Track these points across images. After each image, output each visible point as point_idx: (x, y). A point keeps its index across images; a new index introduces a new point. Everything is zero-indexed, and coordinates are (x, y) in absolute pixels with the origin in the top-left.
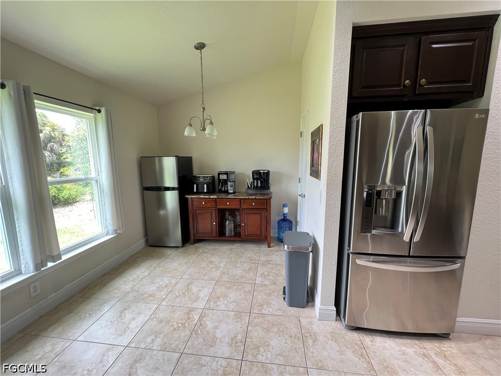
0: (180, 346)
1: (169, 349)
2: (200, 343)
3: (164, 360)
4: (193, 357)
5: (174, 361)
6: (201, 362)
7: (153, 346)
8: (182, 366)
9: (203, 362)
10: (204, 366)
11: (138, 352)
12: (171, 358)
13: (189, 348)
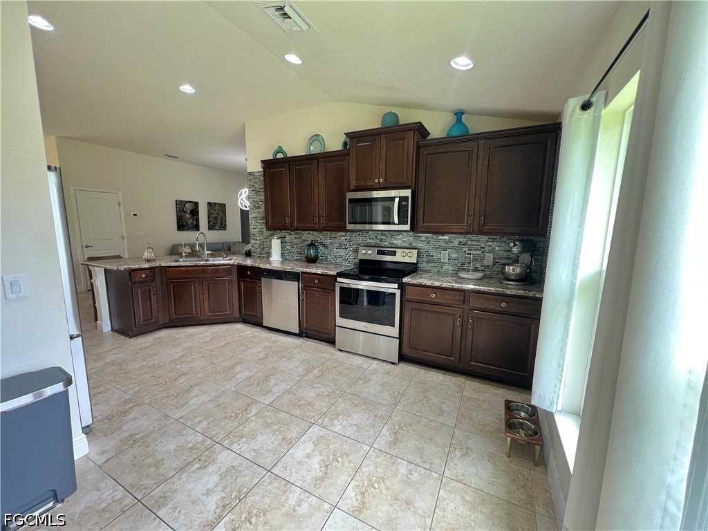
0: (268, 480)
1: (282, 483)
2: (244, 476)
3: (290, 470)
4: (259, 462)
5: (280, 465)
6: (255, 454)
7: (301, 494)
8: (274, 457)
9: (253, 454)
10: (254, 450)
11: (320, 491)
12: (282, 470)
13: (259, 474)
